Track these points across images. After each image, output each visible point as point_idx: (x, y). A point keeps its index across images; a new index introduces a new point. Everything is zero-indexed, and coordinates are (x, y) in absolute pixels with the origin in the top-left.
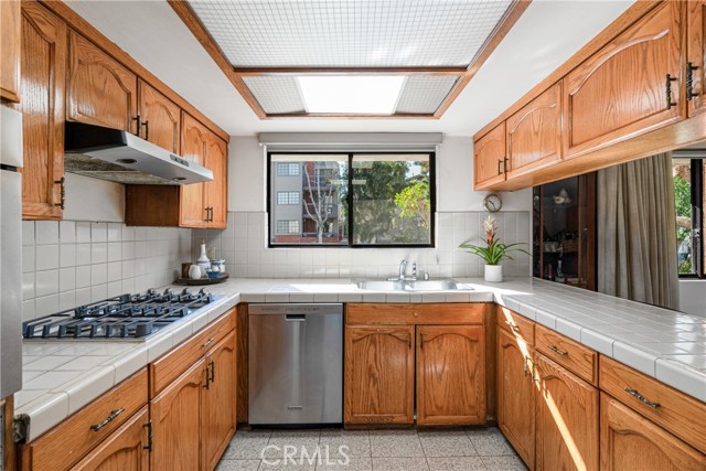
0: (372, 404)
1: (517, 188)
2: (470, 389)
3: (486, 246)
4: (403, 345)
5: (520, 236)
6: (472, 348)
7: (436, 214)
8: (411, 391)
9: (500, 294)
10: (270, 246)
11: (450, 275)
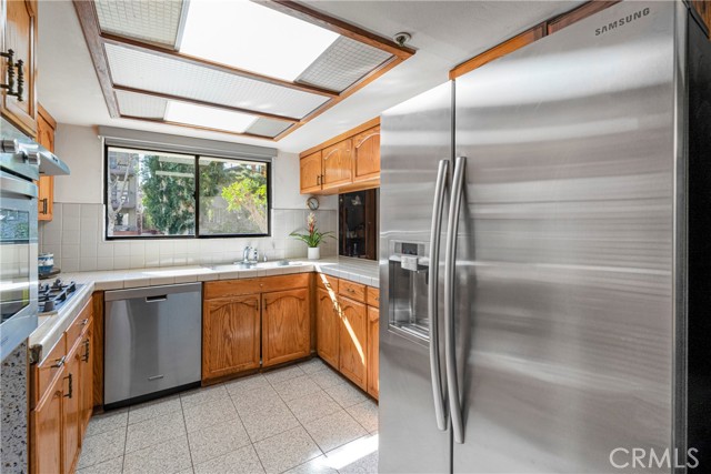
0: (227, 359)
1: (329, 194)
2: (300, 333)
3: (309, 234)
4: (251, 309)
5: (331, 227)
6: (301, 305)
7: (272, 211)
8: (258, 343)
9: (319, 266)
10: (108, 238)
11: (283, 257)
